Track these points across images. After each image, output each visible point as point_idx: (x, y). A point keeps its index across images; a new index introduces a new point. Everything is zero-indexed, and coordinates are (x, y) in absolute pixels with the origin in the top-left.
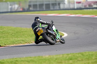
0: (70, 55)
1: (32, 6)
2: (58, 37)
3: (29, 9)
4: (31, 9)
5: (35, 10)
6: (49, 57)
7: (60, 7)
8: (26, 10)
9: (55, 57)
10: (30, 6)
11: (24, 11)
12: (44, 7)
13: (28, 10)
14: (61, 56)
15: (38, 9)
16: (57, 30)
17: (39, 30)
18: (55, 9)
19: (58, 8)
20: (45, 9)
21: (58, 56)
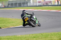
0: (34, 35)
1: (10, 4)
3: (8, 6)
4: (9, 6)
5: (12, 6)
6: (21, 36)
7: (27, 5)
8: (6, 7)
9: (25, 36)
10: (9, 4)
11: (5, 7)
13: (8, 7)
14: (28, 35)
15: (14, 6)
16: (36, 18)
17: (26, 18)
18: (24, 6)
19: (26, 6)
20: (18, 6)
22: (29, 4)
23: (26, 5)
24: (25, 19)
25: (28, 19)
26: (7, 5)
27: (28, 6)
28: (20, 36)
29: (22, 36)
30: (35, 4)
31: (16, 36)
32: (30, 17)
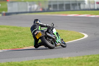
1: (52, 6)
2: (58, 40)
3: (49, 9)
4: (51, 9)
5: (55, 10)
6: (69, 59)
7: (80, 8)
8: (46, 10)
9: (75, 59)
10: (50, 6)
11: (43, 11)
12: (64, 7)
13: (48, 11)
14: (82, 57)
15: (58, 9)
17: (38, 33)
18: (75, 9)
19: (78, 9)
20: (65, 9)
21: (78, 58)
22: (82, 6)
23: (77, 7)
24: (36, 34)
25: (41, 35)
26: (46, 7)
27: (80, 10)
28: (67, 58)
29: (72, 58)
30: (92, 7)
31: (62, 59)
32: (45, 32)
